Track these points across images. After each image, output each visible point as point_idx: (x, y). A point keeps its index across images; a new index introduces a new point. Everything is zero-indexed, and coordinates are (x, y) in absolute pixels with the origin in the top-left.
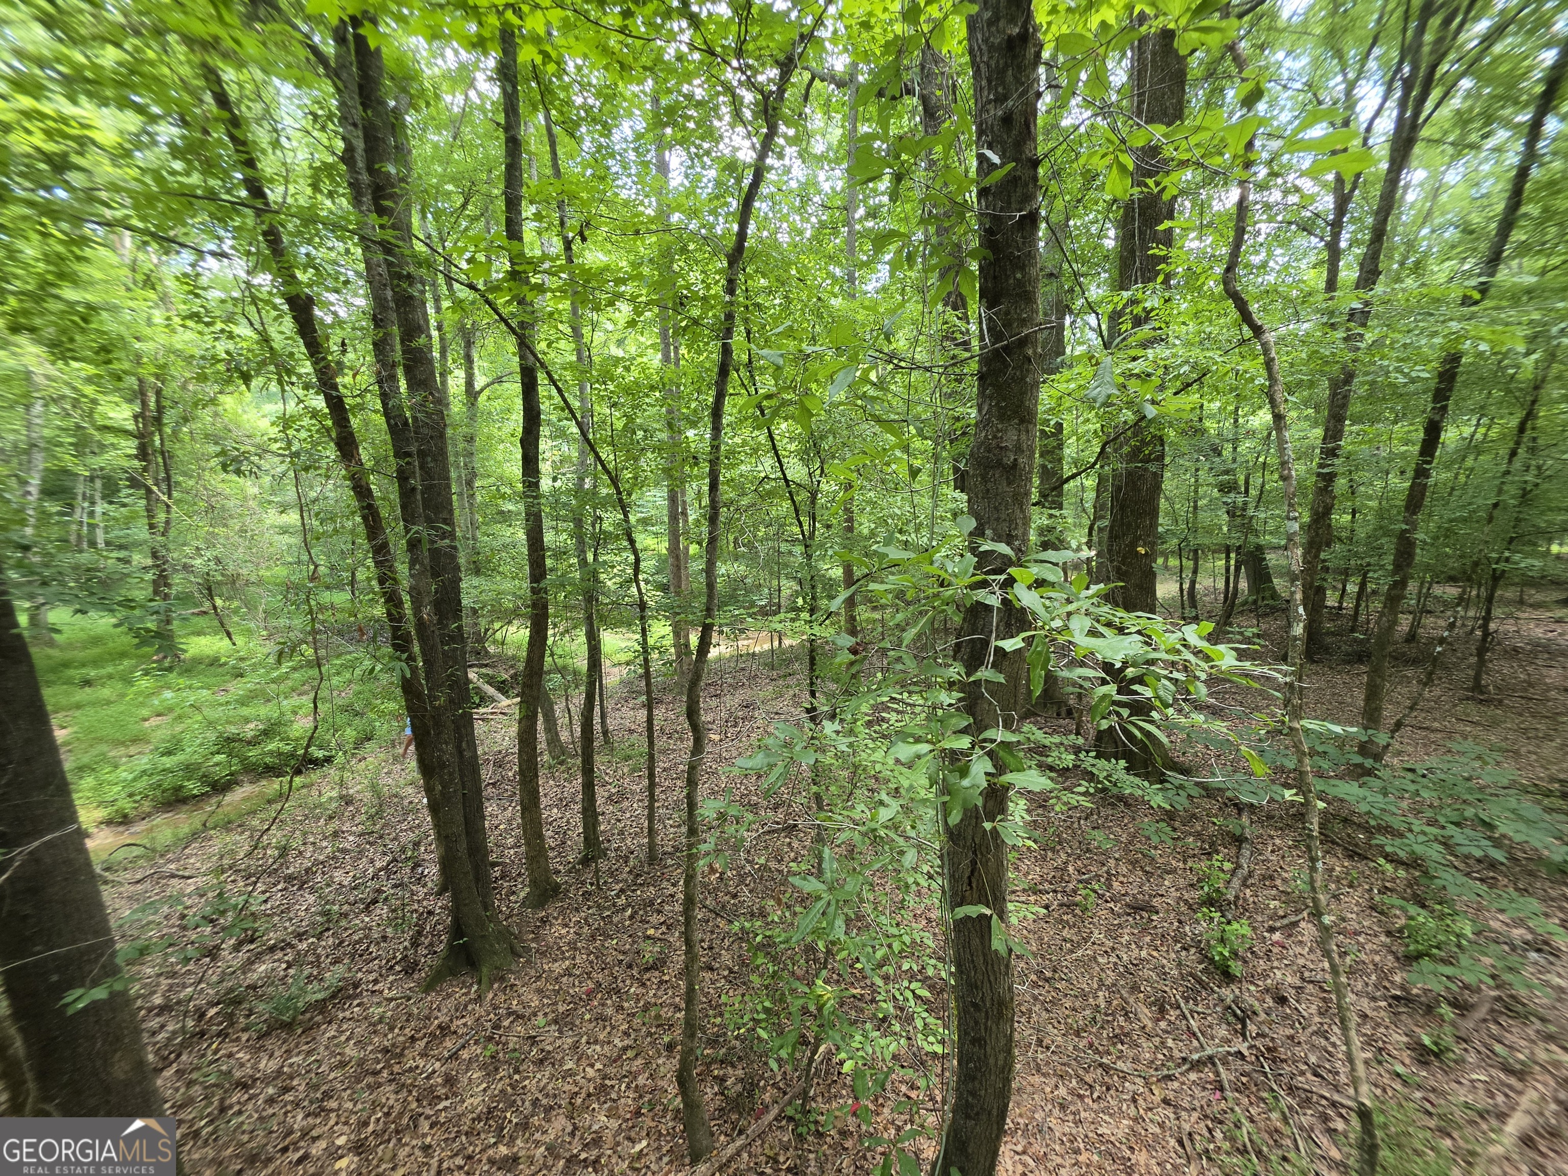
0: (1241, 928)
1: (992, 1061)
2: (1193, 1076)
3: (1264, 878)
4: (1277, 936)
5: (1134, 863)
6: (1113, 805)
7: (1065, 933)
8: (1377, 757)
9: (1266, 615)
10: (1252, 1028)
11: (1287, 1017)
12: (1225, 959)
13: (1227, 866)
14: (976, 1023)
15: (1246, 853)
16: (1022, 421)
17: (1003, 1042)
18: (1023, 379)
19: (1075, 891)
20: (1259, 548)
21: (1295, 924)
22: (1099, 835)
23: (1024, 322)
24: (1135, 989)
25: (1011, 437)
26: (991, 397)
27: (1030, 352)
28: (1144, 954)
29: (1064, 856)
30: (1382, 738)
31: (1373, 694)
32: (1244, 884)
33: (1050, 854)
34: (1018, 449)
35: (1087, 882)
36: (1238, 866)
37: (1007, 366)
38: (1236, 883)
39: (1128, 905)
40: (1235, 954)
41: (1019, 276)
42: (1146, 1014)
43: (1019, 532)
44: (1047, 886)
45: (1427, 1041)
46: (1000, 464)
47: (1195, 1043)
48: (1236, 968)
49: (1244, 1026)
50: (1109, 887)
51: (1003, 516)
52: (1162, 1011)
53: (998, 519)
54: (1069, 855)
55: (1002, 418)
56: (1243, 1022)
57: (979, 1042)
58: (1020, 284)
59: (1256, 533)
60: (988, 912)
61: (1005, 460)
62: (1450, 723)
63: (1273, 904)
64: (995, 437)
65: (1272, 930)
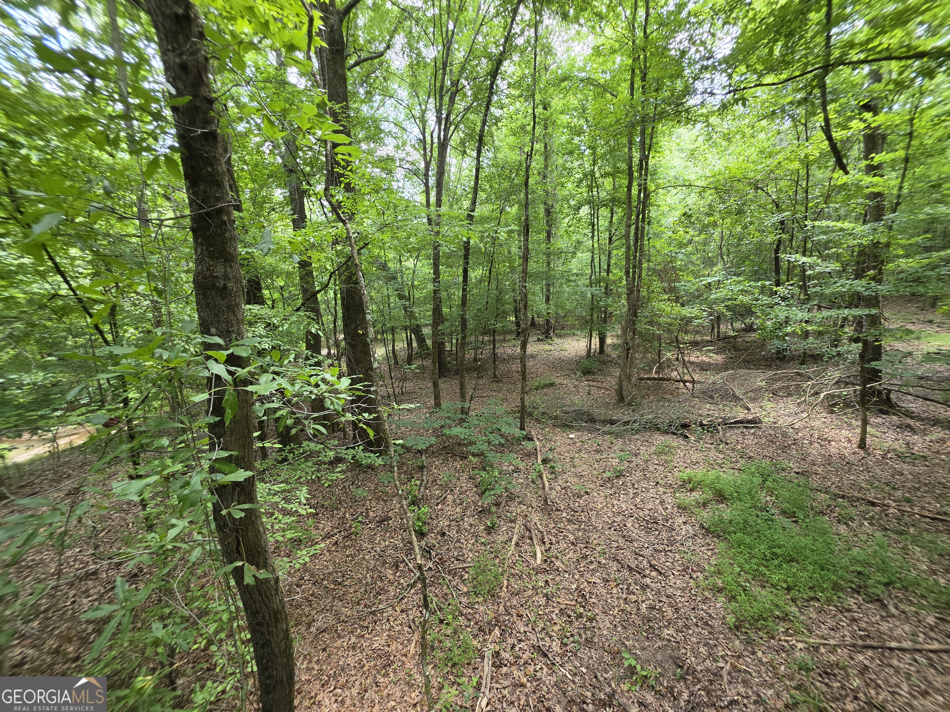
0: (425, 509)
1: (277, 650)
2: (413, 591)
3: (433, 482)
4: (440, 506)
5: (378, 499)
6: (366, 472)
7: (348, 553)
8: (467, 414)
9: (425, 358)
10: (433, 553)
11: (446, 541)
12: (421, 527)
13: (418, 482)
14: (262, 634)
15: (425, 473)
16: (226, 260)
17: (282, 635)
18: (223, 234)
19: (350, 527)
20: (418, 326)
21: (446, 497)
22: (360, 491)
23: (218, 200)
24: (385, 563)
25: (220, 270)
26: (202, 244)
27: (225, 218)
28: (387, 543)
29: (343, 510)
30: (466, 405)
31: (462, 386)
32: (426, 488)
33: (335, 512)
34: (226, 277)
35: (357, 518)
36: (423, 481)
37: (211, 225)
38: (422, 489)
39: (378, 522)
40: (424, 523)
41: (209, 169)
42: (389, 573)
43: (235, 329)
44: (335, 531)
45: (489, 524)
46: (214, 287)
47: (412, 574)
48: (425, 529)
49: (430, 554)
50: (367, 516)
51: (222, 319)
52: (397, 567)
53: (218, 322)
54: (346, 508)
55: (212, 257)
56: (429, 553)
57: (267, 644)
58: (211, 174)
59: (416, 319)
60: (240, 564)
61: (218, 284)
62: (489, 393)
63: (437, 492)
64: (208, 270)
65: (437, 504)
